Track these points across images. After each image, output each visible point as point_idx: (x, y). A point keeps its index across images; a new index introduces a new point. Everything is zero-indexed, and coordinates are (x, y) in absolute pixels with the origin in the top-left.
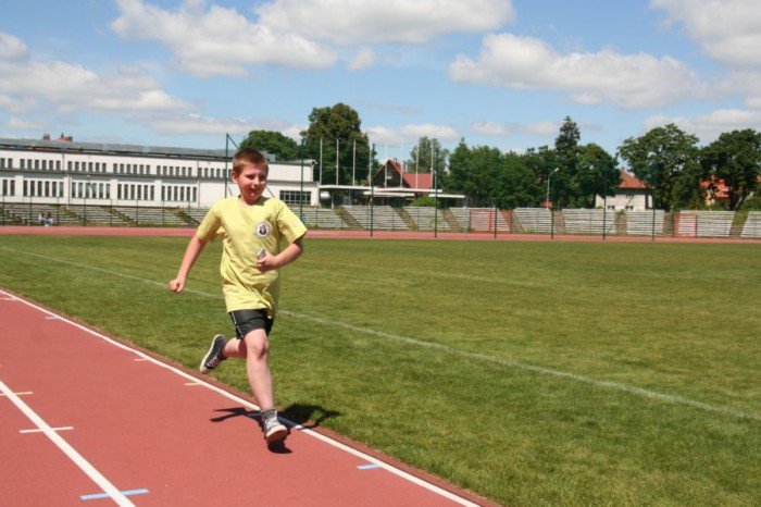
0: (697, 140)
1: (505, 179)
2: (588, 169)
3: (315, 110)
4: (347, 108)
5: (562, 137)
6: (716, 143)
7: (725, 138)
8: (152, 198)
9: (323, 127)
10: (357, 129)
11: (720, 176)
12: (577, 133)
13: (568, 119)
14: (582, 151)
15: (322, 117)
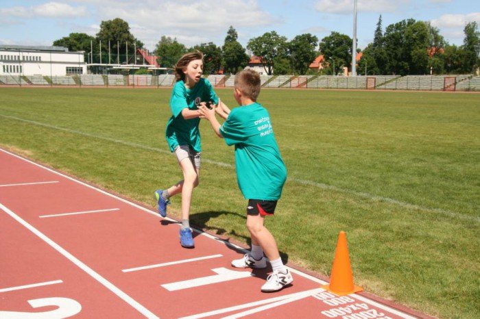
3: (103, 22)
5: (228, 37)
9: (106, 31)
12: (236, 34)
13: (231, 27)
15: (107, 26)
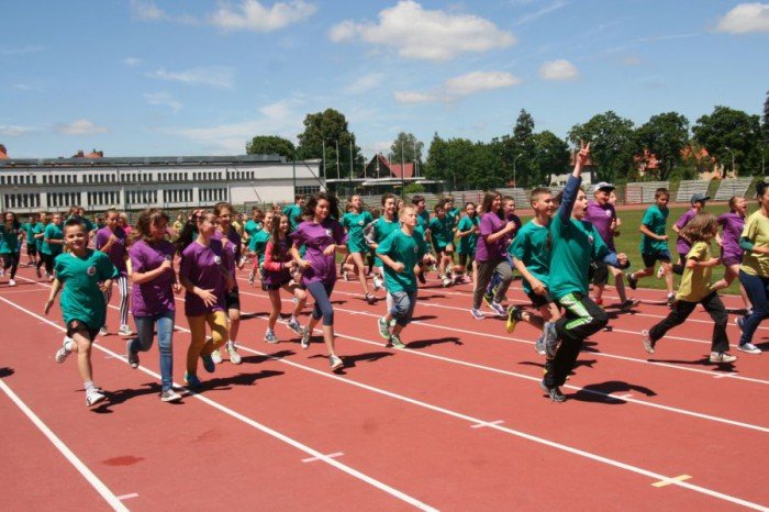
0: (631, 124)
1: (478, 165)
2: (543, 152)
3: (309, 116)
4: (336, 113)
5: (519, 126)
6: (647, 124)
7: (657, 120)
8: (191, 200)
9: (316, 129)
10: (345, 129)
11: (652, 151)
12: (531, 123)
13: (523, 111)
14: (538, 137)
15: (315, 122)
